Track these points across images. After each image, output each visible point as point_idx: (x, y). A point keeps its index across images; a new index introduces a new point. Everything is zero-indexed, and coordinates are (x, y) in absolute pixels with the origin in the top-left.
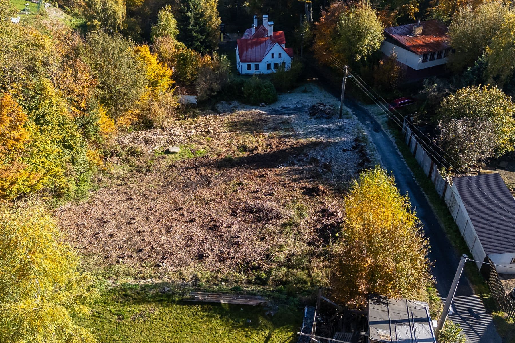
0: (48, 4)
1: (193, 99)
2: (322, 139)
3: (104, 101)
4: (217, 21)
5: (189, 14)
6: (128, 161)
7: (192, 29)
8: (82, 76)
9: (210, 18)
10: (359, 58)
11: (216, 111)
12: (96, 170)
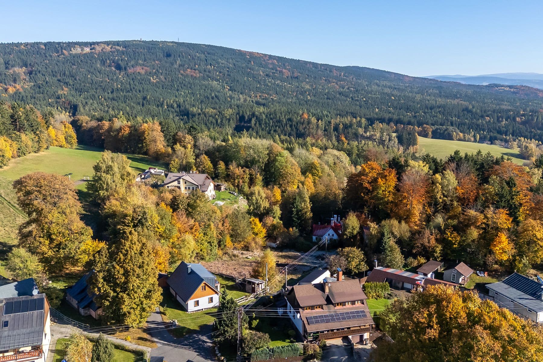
0: (242, 197)
1: (274, 245)
2: (309, 264)
3: (231, 236)
4: (309, 215)
5: (294, 209)
6: (231, 257)
7: (294, 217)
8: (225, 225)
9: (306, 213)
10: (345, 237)
11: (281, 251)
12: (218, 257)
